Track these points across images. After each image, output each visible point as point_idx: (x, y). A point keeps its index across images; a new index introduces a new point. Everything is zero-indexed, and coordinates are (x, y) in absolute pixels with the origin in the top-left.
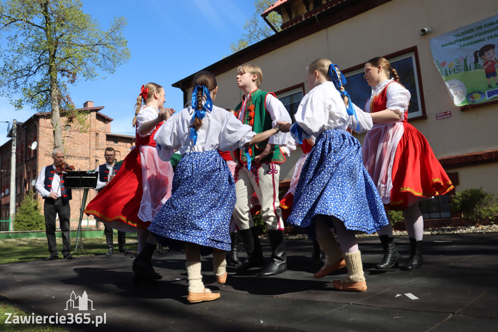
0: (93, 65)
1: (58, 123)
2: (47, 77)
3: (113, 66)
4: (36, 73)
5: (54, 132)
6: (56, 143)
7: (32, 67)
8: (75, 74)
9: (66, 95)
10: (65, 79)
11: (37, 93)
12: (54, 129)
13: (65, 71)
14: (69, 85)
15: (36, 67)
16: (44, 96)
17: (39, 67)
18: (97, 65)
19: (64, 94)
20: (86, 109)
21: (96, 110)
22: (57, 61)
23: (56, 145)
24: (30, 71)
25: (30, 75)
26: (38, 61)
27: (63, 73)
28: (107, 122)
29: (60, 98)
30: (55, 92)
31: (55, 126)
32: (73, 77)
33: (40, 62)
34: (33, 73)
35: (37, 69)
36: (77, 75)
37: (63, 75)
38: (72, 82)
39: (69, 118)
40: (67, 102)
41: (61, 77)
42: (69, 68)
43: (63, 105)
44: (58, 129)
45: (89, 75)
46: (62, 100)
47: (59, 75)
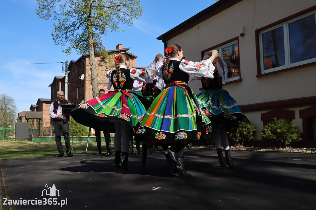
0: (117, 20)
1: (94, 62)
2: (86, 31)
3: (131, 20)
4: (79, 28)
5: (91, 68)
6: (93, 76)
7: (76, 24)
8: (104, 28)
9: (99, 42)
10: (98, 32)
11: (80, 42)
12: (91, 67)
13: (97, 26)
14: (101, 36)
15: (79, 24)
16: (85, 44)
17: (81, 24)
18: (120, 20)
19: (98, 41)
20: (117, 50)
21: (125, 51)
22: (92, 20)
23: (93, 78)
24: (75, 27)
25: (75, 30)
26: (80, 20)
27: (96, 27)
28: (133, 59)
29: (95, 45)
30: (91, 41)
31: (91, 65)
32: (103, 30)
33: (81, 21)
34: (77, 28)
35: (80, 25)
36: (106, 28)
37: (96, 29)
38: (102, 33)
39: (101, 58)
40: (100, 47)
41: (95, 30)
42: (101, 23)
43: (98, 50)
44: (93, 66)
45: (114, 27)
46: (97, 46)
47: (94, 29)
